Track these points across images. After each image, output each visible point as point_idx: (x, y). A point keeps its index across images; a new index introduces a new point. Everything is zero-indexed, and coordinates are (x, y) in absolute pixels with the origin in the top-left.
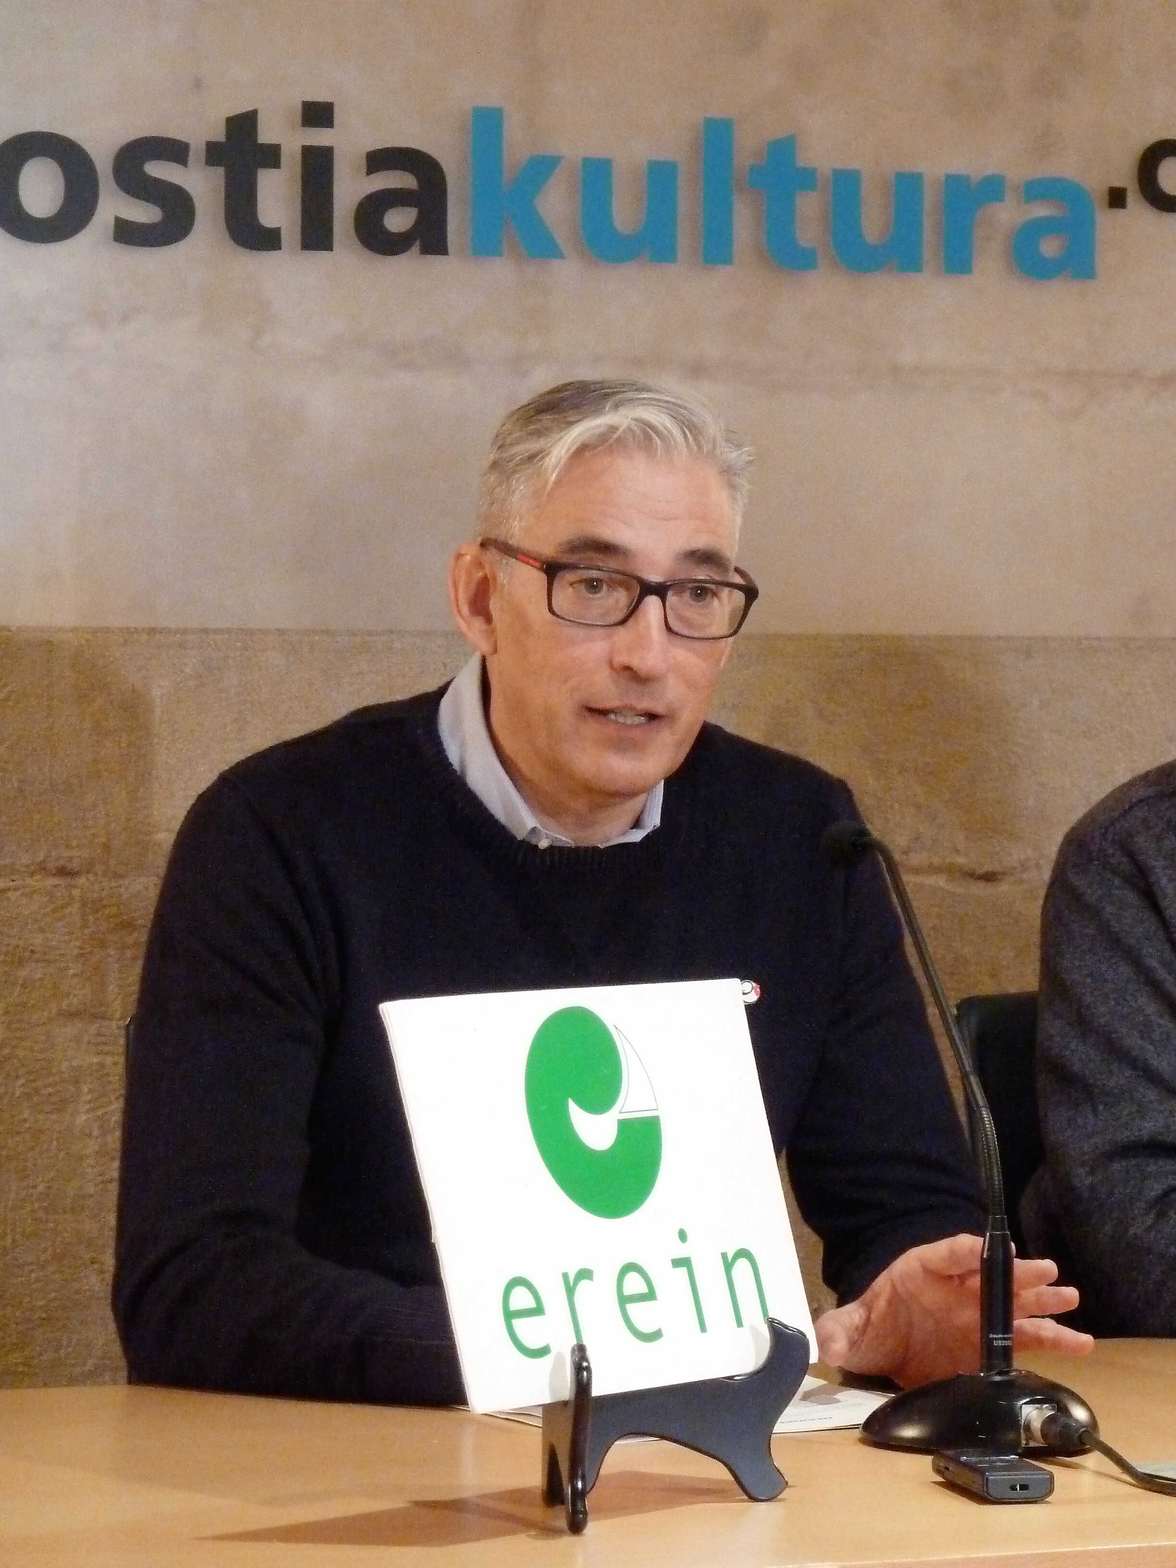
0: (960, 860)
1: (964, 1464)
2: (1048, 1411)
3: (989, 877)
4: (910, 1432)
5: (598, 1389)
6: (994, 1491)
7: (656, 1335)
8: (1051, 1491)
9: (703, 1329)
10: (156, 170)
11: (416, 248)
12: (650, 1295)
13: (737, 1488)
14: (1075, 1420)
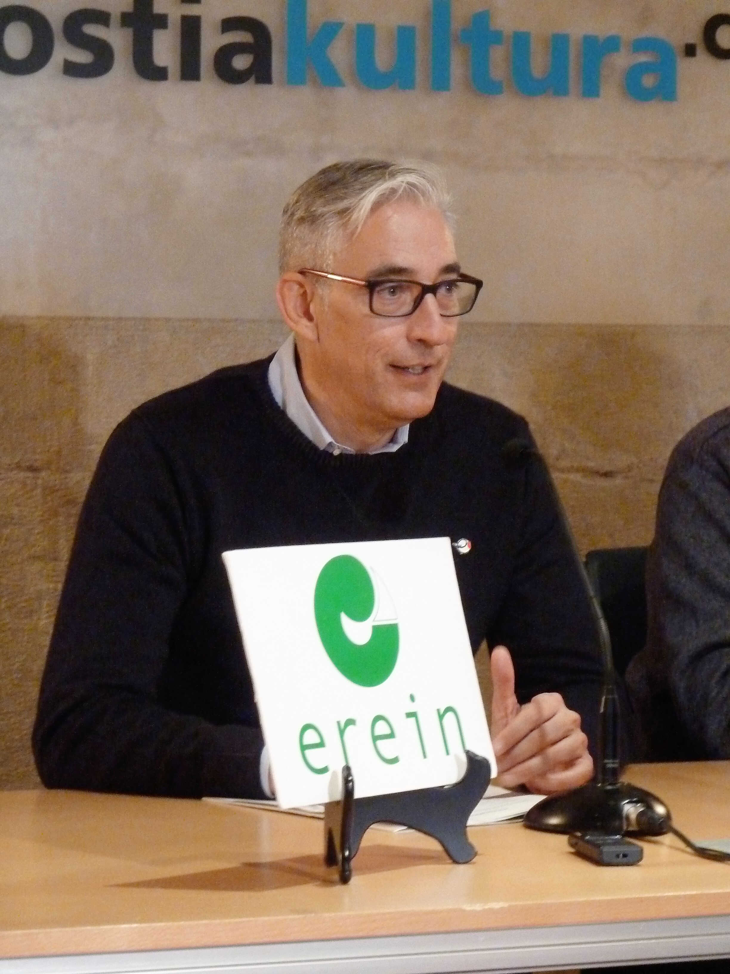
0: (591, 464)
1: (588, 842)
2: (640, 808)
3: (607, 475)
4: (554, 821)
5: (358, 794)
6: (606, 859)
7: (395, 760)
8: (641, 859)
9: (425, 756)
12: (391, 735)
13: (444, 855)
14: (657, 814)
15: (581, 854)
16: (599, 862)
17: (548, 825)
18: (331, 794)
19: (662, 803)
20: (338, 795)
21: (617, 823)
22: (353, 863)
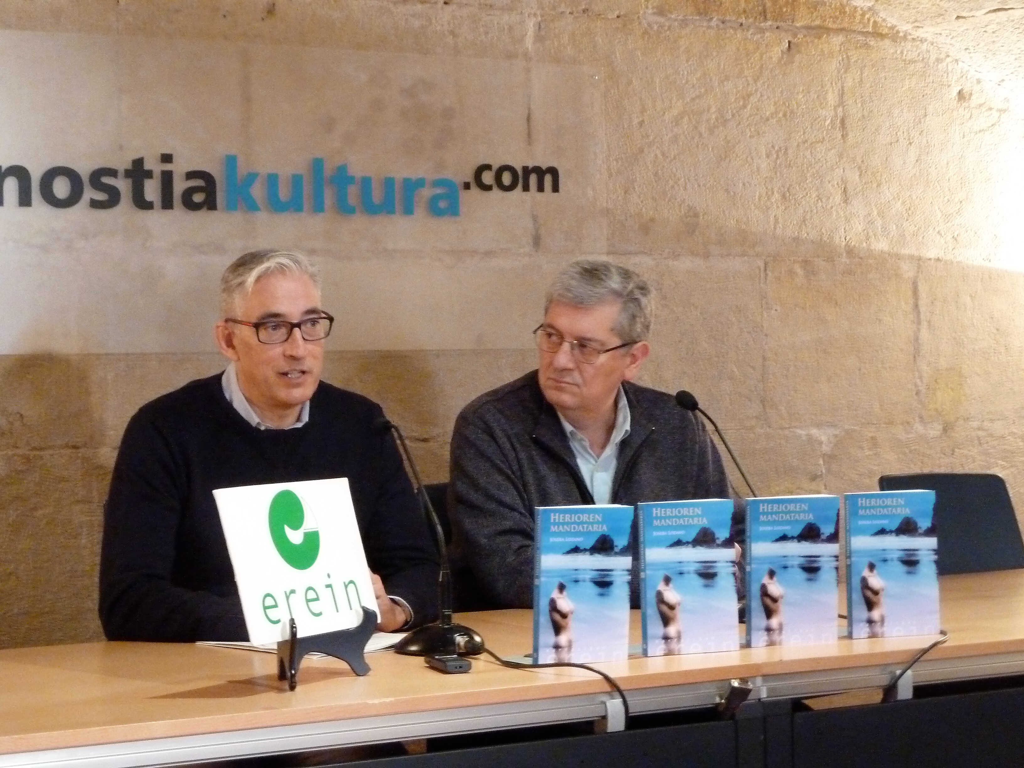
0: (414, 434)
1: (437, 659)
2: (466, 638)
3: (425, 440)
4: (414, 648)
5: (300, 635)
6: (449, 669)
7: (320, 614)
8: (470, 669)
9: (338, 611)
10: (106, 180)
11: (205, 208)
12: (317, 599)
13: (352, 671)
14: (476, 641)
15: (432, 668)
16: (444, 671)
17: (411, 651)
18: (282, 636)
19: (478, 635)
20: (287, 636)
21: (452, 648)
22: (297, 679)
